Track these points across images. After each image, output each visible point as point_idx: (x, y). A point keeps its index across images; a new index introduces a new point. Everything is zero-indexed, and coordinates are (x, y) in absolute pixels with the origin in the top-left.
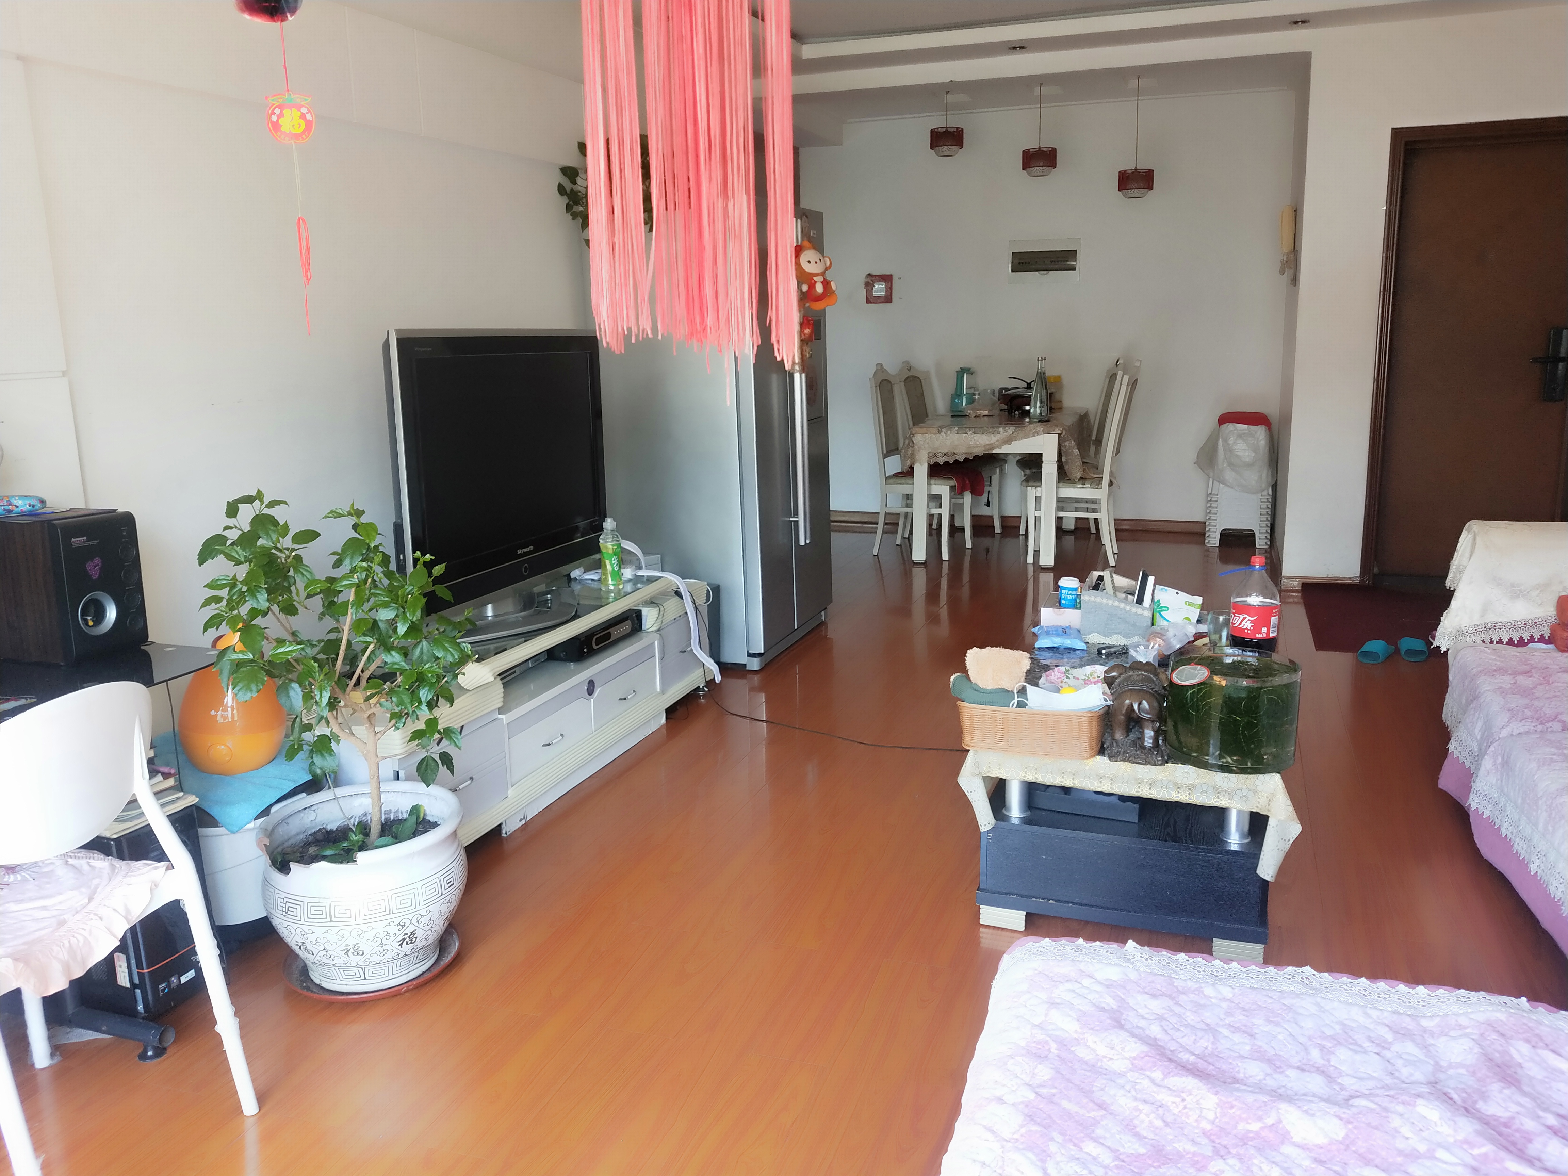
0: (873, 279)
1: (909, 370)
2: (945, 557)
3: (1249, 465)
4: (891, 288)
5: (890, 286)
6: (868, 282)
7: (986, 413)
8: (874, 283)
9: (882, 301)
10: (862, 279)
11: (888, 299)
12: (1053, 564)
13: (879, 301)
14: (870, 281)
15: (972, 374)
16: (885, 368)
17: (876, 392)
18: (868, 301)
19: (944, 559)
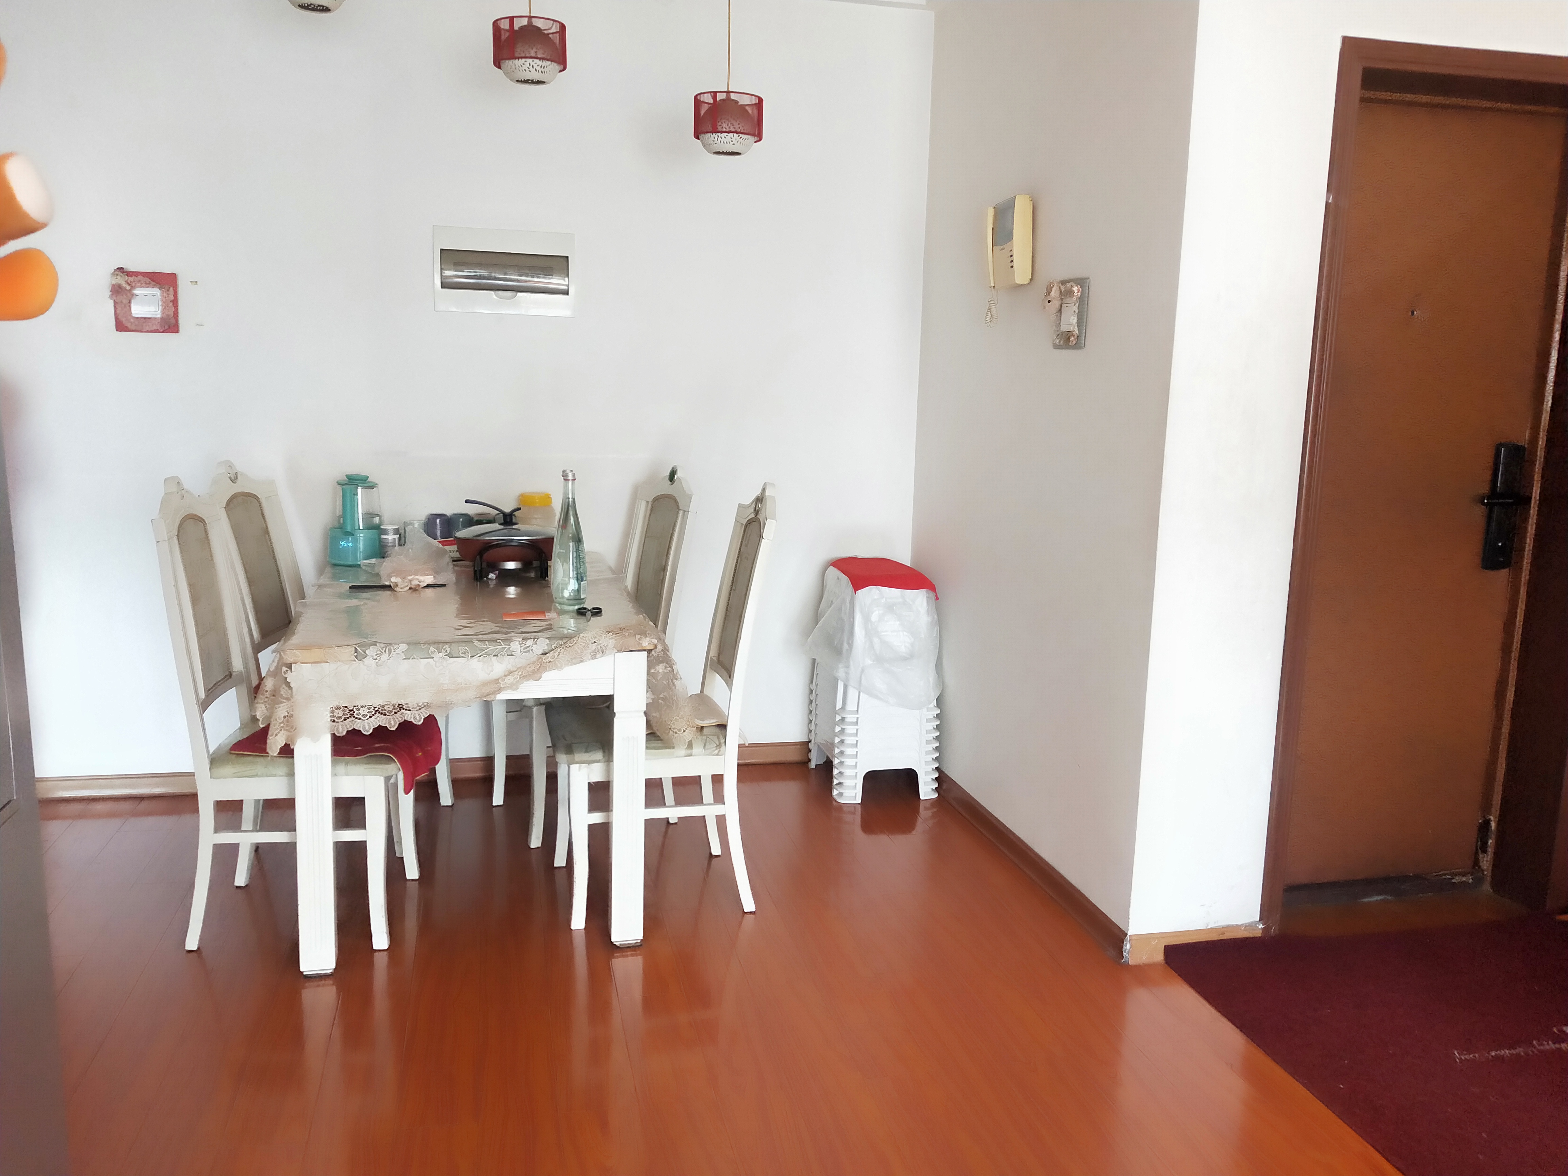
0: (131, 279)
1: (234, 480)
2: (380, 940)
3: (906, 659)
4: (175, 302)
5: (172, 298)
6: (120, 286)
7: (429, 579)
8: (133, 288)
9: (155, 328)
10: (104, 280)
11: (170, 325)
12: (640, 936)
13: (147, 328)
14: (124, 285)
15: (372, 487)
16: (185, 487)
17: (171, 552)
18: (121, 327)
19: (376, 947)
